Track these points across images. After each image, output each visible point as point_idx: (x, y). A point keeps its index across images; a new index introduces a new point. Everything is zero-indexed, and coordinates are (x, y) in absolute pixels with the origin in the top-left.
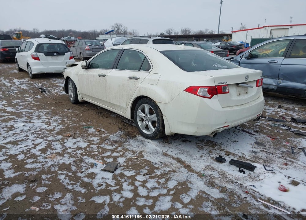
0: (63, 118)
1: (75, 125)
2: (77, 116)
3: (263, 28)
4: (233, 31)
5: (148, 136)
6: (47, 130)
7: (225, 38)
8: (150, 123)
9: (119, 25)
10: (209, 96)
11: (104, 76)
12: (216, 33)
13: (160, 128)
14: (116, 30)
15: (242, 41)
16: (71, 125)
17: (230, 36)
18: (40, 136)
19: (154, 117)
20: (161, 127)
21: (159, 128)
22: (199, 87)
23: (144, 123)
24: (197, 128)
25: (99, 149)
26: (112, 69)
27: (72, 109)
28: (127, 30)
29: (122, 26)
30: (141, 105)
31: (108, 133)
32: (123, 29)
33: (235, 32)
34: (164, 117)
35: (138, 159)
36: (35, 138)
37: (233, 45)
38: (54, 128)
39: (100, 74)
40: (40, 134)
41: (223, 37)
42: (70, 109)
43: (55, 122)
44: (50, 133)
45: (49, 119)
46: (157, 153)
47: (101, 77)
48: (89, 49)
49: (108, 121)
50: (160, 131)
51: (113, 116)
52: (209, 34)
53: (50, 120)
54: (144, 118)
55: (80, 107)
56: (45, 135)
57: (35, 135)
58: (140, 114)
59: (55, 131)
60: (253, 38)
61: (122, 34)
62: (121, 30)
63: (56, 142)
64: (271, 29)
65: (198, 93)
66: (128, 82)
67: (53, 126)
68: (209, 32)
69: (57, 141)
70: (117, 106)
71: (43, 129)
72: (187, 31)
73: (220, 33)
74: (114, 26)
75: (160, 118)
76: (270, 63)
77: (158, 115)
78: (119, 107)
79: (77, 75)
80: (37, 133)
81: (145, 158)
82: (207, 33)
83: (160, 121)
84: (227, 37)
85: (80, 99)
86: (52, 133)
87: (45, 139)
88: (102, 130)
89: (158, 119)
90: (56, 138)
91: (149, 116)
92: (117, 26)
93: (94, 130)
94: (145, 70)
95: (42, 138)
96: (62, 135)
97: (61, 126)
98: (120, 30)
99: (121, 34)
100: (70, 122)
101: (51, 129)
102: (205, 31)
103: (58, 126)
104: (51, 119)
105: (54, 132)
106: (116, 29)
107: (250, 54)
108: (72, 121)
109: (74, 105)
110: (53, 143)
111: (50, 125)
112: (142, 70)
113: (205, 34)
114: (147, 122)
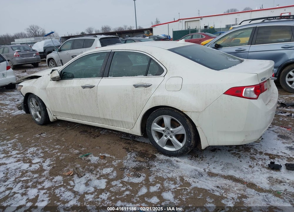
0: (43, 149)
1: (66, 156)
2: (58, 142)
3: (178, 21)
4: (153, 25)
5: (172, 153)
6: (34, 172)
7: (146, 32)
8: (174, 137)
9: (35, 27)
10: (255, 96)
11: (91, 87)
12: (135, 29)
13: (192, 142)
14: (33, 33)
15: (163, 34)
16: (60, 156)
17: (151, 30)
18: (30, 184)
19: (181, 129)
20: (193, 140)
21: (190, 143)
22: (244, 87)
23: (164, 139)
24: (246, 135)
25: (126, 186)
26: (102, 77)
27: (44, 133)
28: (45, 31)
29: (38, 28)
30: (157, 117)
31: (118, 158)
32: (40, 31)
33: (154, 26)
34: (198, 129)
35: (187, 189)
36: (24, 190)
37: (161, 38)
38: (41, 166)
39: (84, 85)
40: (27, 181)
41: (144, 32)
42: (42, 133)
43: (34, 156)
44: (41, 176)
45: (22, 153)
46: (201, 175)
47: (88, 89)
48: (18, 56)
49: (103, 141)
50: (192, 145)
51: (104, 133)
52: (128, 30)
53: (27, 155)
54: (163, 132)
55: (52, 128)
56: (35, 180)
57: (20, 184)
58: (156, 127)
59: (45, 170)
60: (174, 30)
61: (41, 36)
62: (39, 32)
63: (59, 189)
64: (185, 22)
65: (243, 95)
66: (134, 92)
67: (37, 163)
68: (128, 28)
69: (61, 186)
70: (117, 121)
71: (27, 172)
72: (107, 28)
73: (138, 28)
74: (29, 28)
75: (191, 130)
76: (237, 52)
77: (186, 127)
78: (122, 123)
79: (45, 89)
80: (21, 181)
81: (194, 185)
82: (127, 29)
83: (191, 134)
84: (148, 31)
85: (51, 118)
86: (43, 174)
87: (40, 187)
88: (107, 155)
89: (188, 132)
90: (55, 182)
91: (171, 129)
92: (32, 28)
93: (97, 158)
94: (155, 74)
95: (34, 187)
96: (60, 175)
97: (48, 162)
98: (37, 33)
99: (39, 36)
100: (57, 153)
101: (37, 168)
102: (124, 28)
103: (44, 162)
104: (26, 152)
105: (45, 172)
106: (33, 31)
107: (216, 44)
108: (58, 150)
109: (44, 127)
110: (57, 191)
111: (30, 162)
112: (150, 75)
113: (125, 30)
114: (169, 137)
